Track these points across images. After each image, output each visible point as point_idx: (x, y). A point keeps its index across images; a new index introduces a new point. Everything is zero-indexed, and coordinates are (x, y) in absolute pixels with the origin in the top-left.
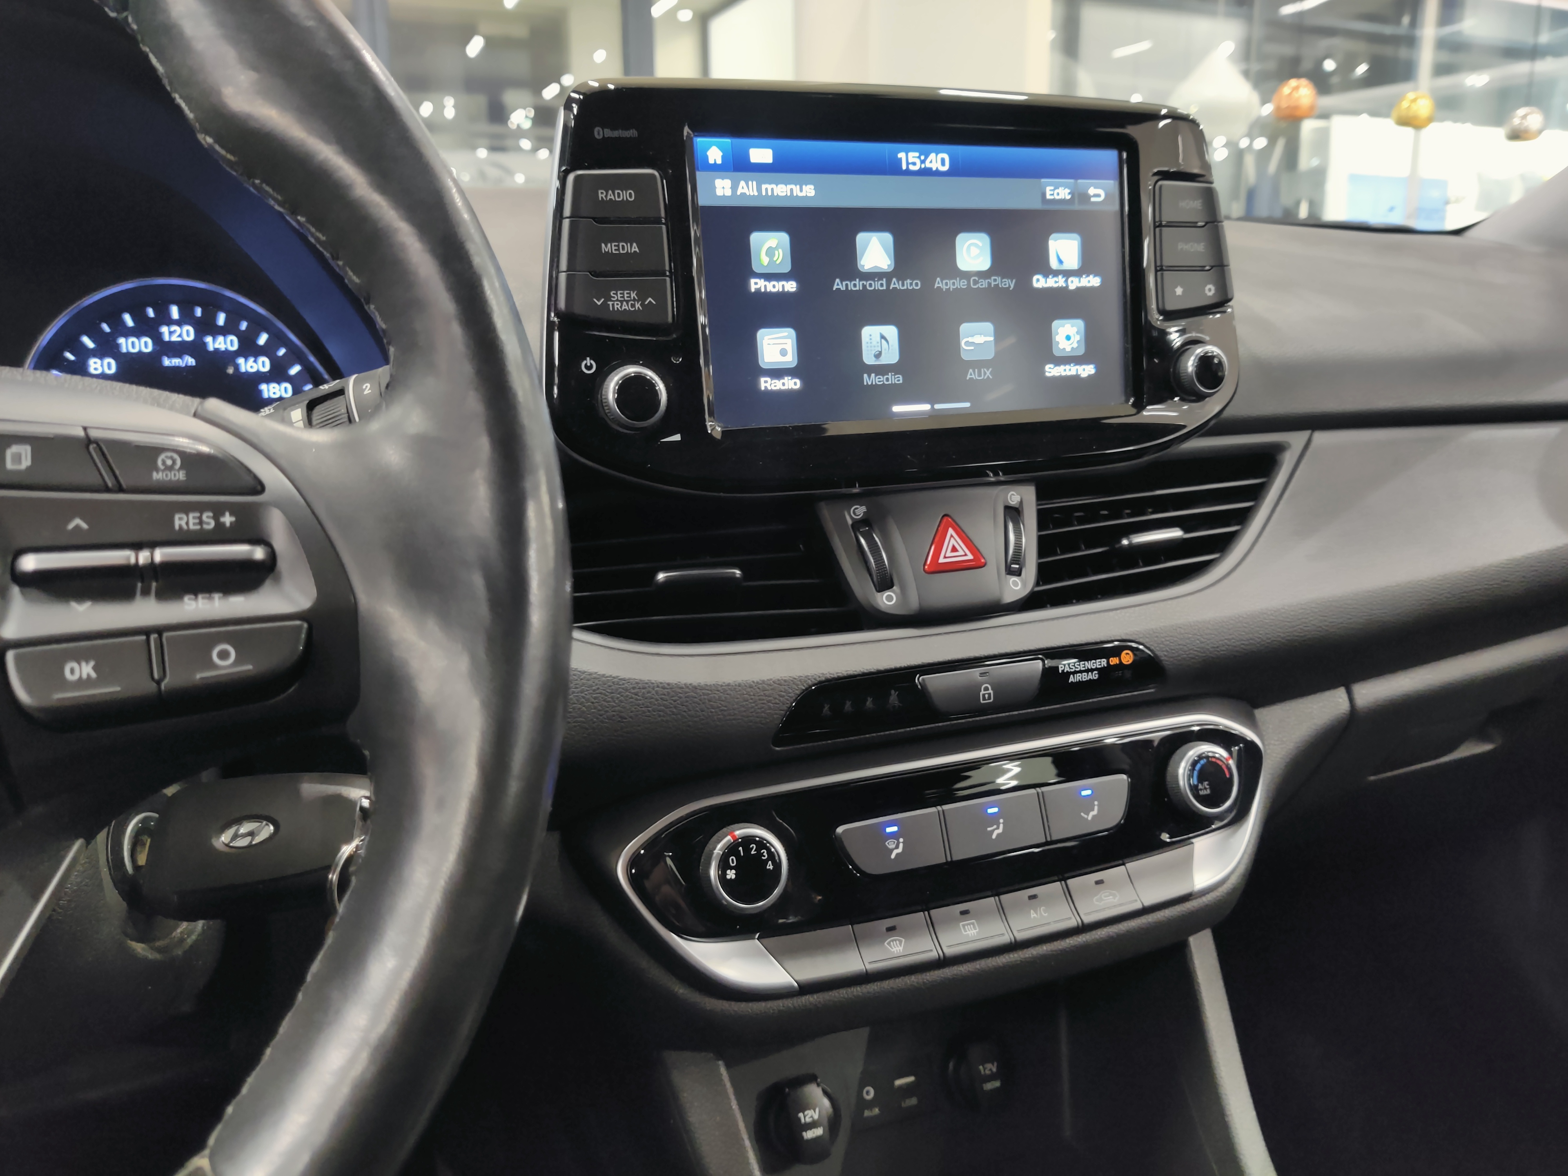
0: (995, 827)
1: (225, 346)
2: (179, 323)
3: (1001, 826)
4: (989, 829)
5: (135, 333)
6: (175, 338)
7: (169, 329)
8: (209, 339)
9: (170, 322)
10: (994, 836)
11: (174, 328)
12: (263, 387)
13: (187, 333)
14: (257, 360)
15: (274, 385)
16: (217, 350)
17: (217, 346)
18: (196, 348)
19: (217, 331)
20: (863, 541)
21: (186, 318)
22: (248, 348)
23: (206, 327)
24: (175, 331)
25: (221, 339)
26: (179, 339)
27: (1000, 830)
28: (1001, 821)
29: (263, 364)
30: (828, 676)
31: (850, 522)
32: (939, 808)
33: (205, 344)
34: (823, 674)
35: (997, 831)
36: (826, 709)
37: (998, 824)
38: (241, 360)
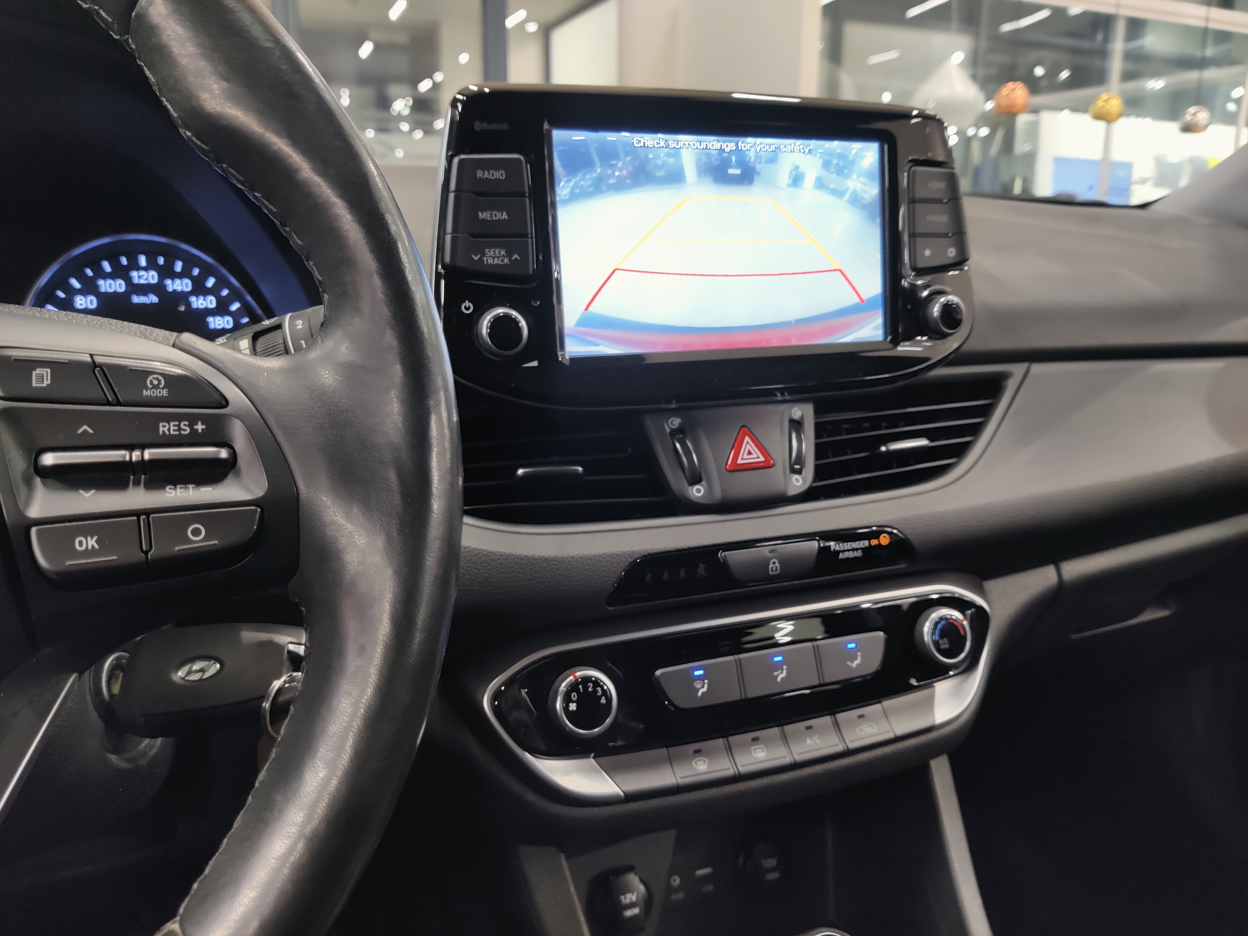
0: (780, 672)
1: (182, 288)
2: (146, 269)
3: (785, 672)
4: (775, 673)
5: (113, 276)
6: (142, 281)
7: (138, 274)
8: (168, 282)
9: (139, 268)
10: (779, 679)
11: (142, 273)
12: (210, 319)
13: (152, 277)
14: (206, 299)
15: (218, 318)
16: (174, 291)
17: (175, 287)
18: (158, 289)
19: (174, 276)
20: (678, 446)
21: (152, 265)
22: (199, 289)
23: (167, 272)
24: (143, 275)
25: (178, 281)
26: (146, 282)
27: (784, 675)
28: (785, 667)
29: (210, 302)
30: (650, 552)
31: (668, 430)
32: (736, 656)
33: (165, 286)
34: (646, 549)
35: (781, 675)
36: (649, 577)
37: (782, 669)
38: (193, 299)
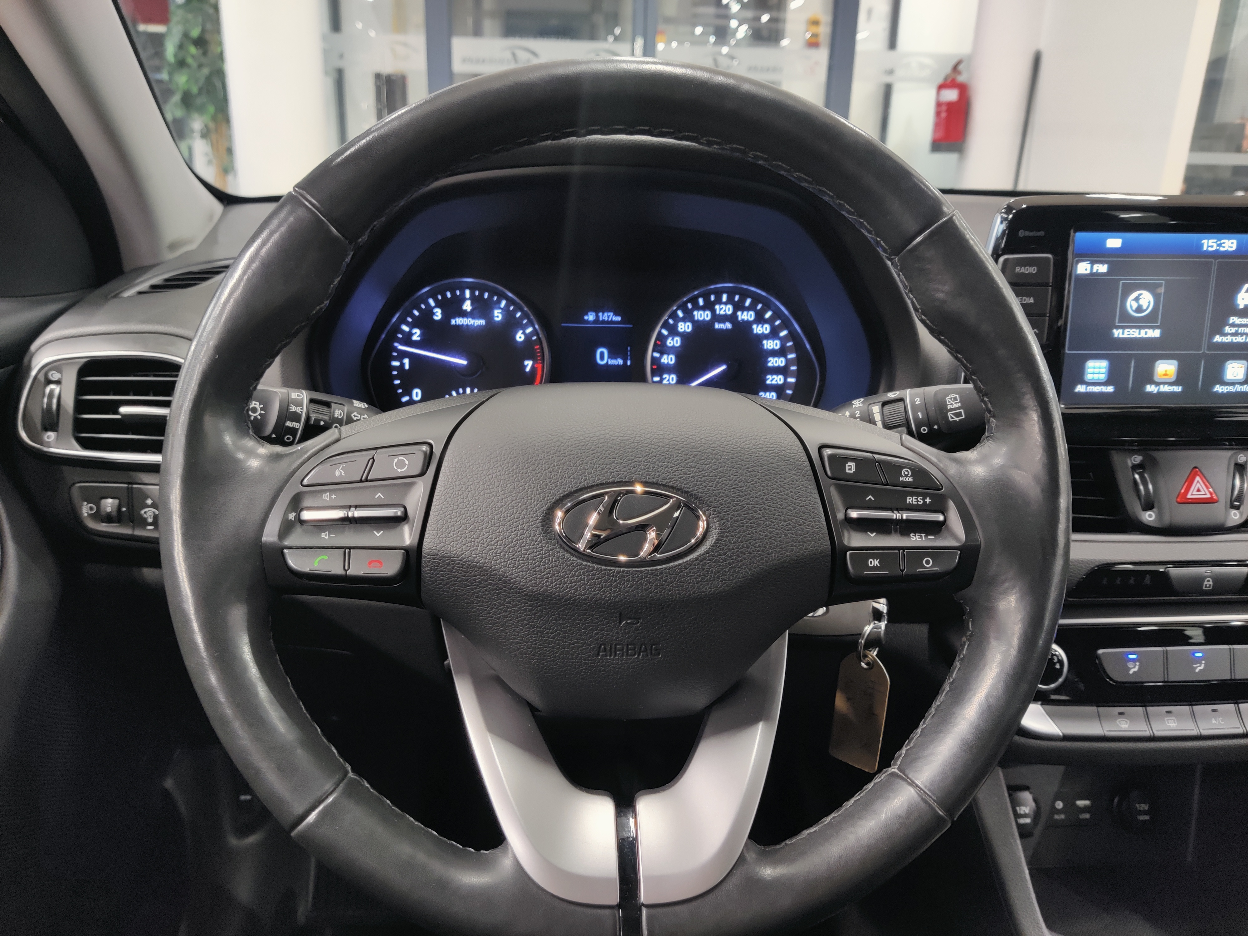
0: (1199, 665)
1: (747, 318)
2: (726, 304)
3: (1203, 665)
4: (1195, 666)
5: (705, 309)
6: (722, 312)
7: (720, 307)
8: (740, 313)
9: (721, 303)
10: (1197, 670)
12: (765, 342)
13: (728, 309)
14: (763, 326)
15: (770, 341)
17: (744, 317)
18: (732, 318)
19: (744, 309)
20: (1137, 476)
21: (730, 302)
22: (759, 319)
23: (739, 306)
24: (722, 308)
25: (746, 313)
26: (725, 313)
27: (1202, 667)
28: (1203, 662)
29: (765, 329)
30: (1109, 561)
31: (1130, 465)
32: (1164, 648)
33: (737, 317)
34: (1105, 559)
35: (1199, 668)
36: (1105, 582)
37: (1201, 663)
38: (754, 326)
